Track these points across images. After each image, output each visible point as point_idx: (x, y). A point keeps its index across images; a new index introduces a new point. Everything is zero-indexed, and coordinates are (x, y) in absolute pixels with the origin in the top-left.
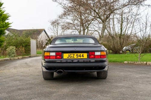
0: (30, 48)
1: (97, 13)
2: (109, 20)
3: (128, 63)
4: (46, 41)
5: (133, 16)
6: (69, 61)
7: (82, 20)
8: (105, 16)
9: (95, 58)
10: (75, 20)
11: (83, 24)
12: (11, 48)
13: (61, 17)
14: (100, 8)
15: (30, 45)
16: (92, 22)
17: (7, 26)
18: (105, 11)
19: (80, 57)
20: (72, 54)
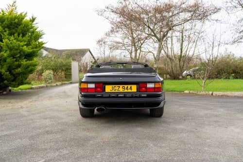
0: (71, 72)
1: (152, 30)
2: (167, 38)
3: (190, 93)
4: (91, 64)
5: (196, 33)
6: (112, 95)
7: (133, 38)
8: (162, 33)
9: (147, 92)
10: (125, 39)
11: (135, 43)
12: (48, 73)
13: (107, 35)
14: (155, 24)
15: (71, 69)
16: (146, 40)
17: (40, 46)
18: (162, 27)
19: (128, 89)
20: (117, 86)
